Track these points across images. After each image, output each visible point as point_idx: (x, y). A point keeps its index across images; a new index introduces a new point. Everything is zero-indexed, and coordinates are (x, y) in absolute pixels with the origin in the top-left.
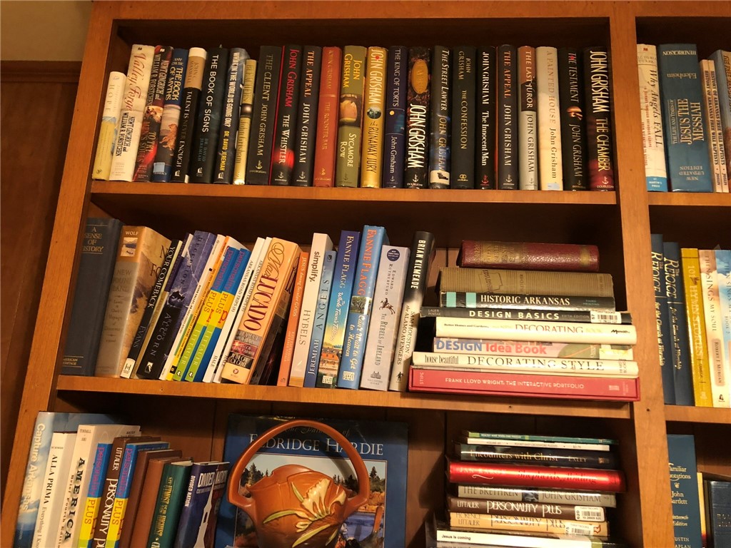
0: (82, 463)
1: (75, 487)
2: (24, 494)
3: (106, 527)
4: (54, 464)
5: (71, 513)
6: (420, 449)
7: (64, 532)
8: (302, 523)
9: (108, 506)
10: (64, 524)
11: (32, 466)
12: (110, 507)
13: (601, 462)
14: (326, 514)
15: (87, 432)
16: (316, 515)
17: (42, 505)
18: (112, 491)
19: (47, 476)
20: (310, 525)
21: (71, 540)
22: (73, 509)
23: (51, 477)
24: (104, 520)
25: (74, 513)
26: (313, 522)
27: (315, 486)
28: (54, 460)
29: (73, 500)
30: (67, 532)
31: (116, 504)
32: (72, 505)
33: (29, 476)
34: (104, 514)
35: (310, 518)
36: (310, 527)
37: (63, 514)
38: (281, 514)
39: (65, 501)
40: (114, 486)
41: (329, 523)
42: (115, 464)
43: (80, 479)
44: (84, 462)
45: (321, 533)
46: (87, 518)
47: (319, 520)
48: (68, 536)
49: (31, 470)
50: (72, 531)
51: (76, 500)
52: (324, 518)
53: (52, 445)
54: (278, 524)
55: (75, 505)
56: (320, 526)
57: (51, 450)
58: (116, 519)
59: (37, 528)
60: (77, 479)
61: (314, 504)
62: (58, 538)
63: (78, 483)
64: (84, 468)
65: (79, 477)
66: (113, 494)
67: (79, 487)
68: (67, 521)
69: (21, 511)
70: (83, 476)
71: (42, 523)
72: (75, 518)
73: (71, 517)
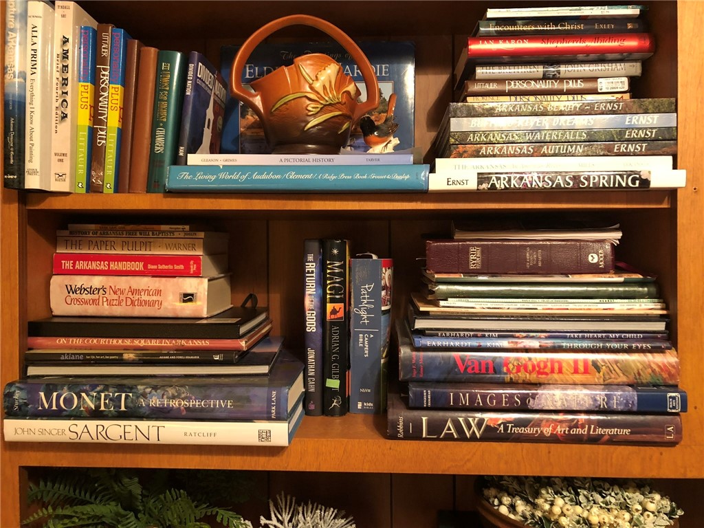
0: (65, 41)
1: (63, 66)
2: (7, 63)
3: (104, 114)
4: (35, 34)
5: (63, 93)
6: (427, 75)
7: (59, 112)
8: (312, 106)
9: (103, 93)
10: (58, 104)
11: (10, 33)
12: (106, 94)
13: (629, 27)
14: (337, 101)
15: (65, 8)
16: (327, 98)
17: (29, 77)
18: (105, 78)
19: (29, 47)
20: (322, 108)
21: (69, 119)
22: (65, 88)
23: (34, 47)
24: (101, 107)
25: (66, 93)
26: (325, 105)
27: (325, 69)
28: (34, 29)
29: (63, 79)
30: (62, 112)
31: (112, 91)
32: (63, 85)
33: (9, 44)
34: (100, 102)
35: (321, 102)
36: (322, 111)
37: (54, 95)
38: (291, 97)
39: (55, 81)
40: (107, 73)
41: (340, 111)
42: (103, 50)
43: (67, 58)
44: (68, 39)
45: (334, 120)
46: (82, 103)
47: (330, 104)
48: (64, 116)
49: (11, 37)
50: (68, 111)
51: (67, 79)
52: (335, 104)
53: (29, 14)
54: (288, 109)
55: (67, 85)
56: (331, 111)
57: (29, 20)
58: (114, 105)
59: (28, 101)
60: (64, 58)
61: (324, 87)
62: (54, 119)
63: (65, 62)
64: (69, 46)
65: (65, 55)
66: (107, 82)
67: (67, 66)
68: (60, 101)
69: (6, 81)
70: (70, 54)
71: (32, 95)
72: (68, 98)
73: (65, 97)
